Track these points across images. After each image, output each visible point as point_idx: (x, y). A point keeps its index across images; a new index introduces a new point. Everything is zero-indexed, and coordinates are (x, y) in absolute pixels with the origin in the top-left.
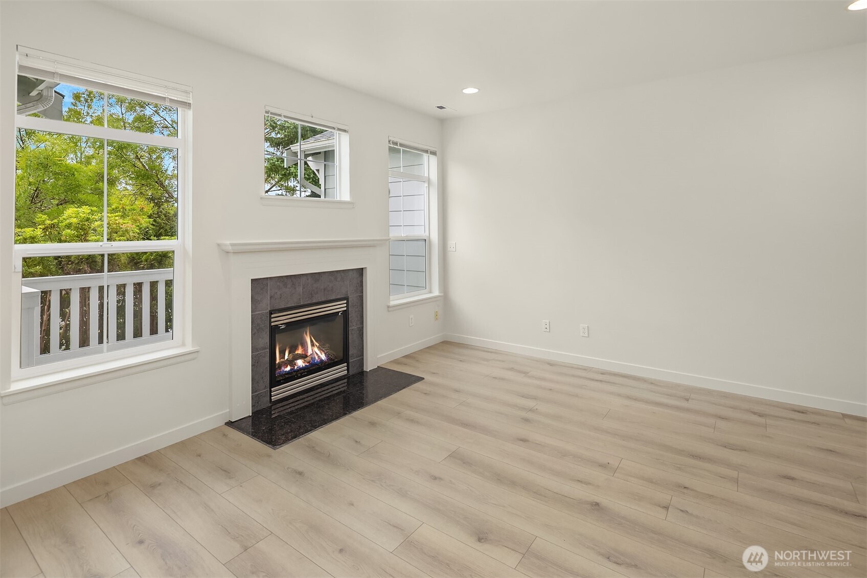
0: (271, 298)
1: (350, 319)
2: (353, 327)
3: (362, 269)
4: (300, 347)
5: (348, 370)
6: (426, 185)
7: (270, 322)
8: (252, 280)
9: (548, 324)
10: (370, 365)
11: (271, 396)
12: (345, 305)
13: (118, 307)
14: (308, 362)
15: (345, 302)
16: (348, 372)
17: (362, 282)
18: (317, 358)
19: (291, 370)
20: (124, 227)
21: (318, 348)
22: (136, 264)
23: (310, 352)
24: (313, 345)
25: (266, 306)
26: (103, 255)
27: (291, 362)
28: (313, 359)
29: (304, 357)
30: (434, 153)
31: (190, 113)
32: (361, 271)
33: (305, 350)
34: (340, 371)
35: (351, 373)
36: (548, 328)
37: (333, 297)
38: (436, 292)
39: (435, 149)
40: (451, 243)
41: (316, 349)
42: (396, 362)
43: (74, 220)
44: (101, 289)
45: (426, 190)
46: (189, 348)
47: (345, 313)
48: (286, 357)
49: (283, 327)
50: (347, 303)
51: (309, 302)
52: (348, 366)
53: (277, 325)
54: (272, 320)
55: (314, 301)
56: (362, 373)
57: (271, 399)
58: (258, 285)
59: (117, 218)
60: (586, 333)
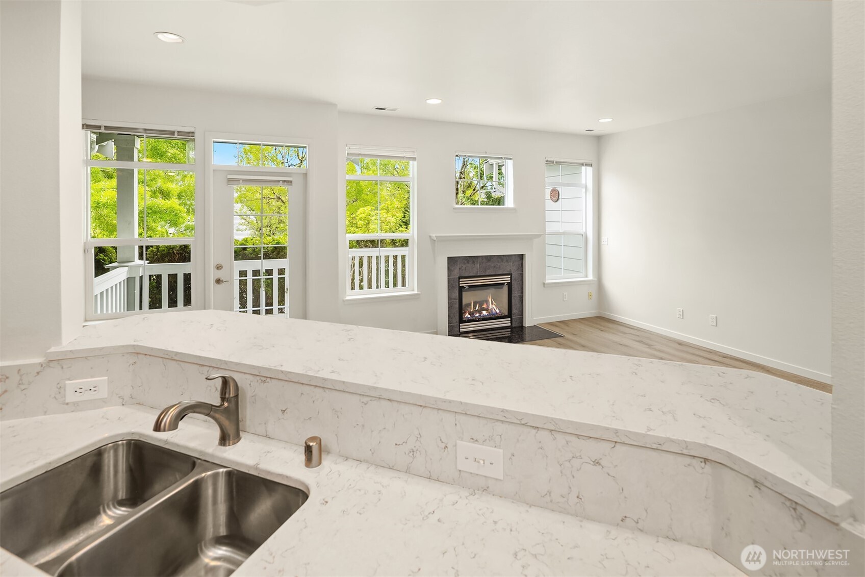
0: (459, 269)
1: (513, 289)
2: (515, 294)
3: (523, 255)
4: (485, 304)
5: (511, 323)
6: (584, 190)
7: (459, 284)
8: (448, 257)
9: (682, 311)
10: (528, 323)
11: (459, 329)
12: (509, 279)
13: (385, 270)
14: (489, 313)
15: (510, 276)
16: (511, 324)
17: (522, 264)
18: (494, 311)
19: (479, 316)
20: (388, 220)
21: (495, 306)
22: (394, 243)
23: (490, 307)
24: (492, 304)
25: (456, 273)
26: (378, 240)
27: (480, 312)
28: (492, 311)
29: (487, 310)
30: (590, 165)
31: (415, 163)
32: (522, 257)
33: (488, 306)
34: (506, 322)
35: (513, 326)
36: (682, 315)
37: (501, 273)
38: (591, 277)
39: (590, 162)
40: (604, 238)
41: (494, 306)
42: (551, 324)
43: (363, 215)
44: (377, 257)
45: (584, 195)
46: (416, 292)
47: (510, 285)
48: (477, 309)
49: (467, 288)
50: (511, 278)
51: (483, 274)
52: (511, 320)
53: (463, 286)
54: (460, 283)
55: (487, 274)
56: (522, 327)
57: (459, 331)
58: (452, 261)
59: (384, 214)
60: (715, 323)
